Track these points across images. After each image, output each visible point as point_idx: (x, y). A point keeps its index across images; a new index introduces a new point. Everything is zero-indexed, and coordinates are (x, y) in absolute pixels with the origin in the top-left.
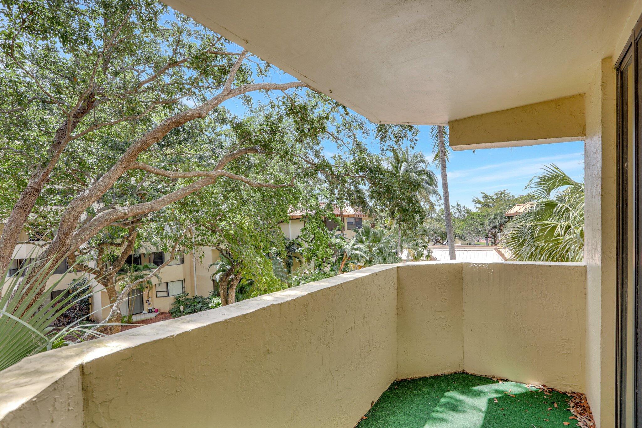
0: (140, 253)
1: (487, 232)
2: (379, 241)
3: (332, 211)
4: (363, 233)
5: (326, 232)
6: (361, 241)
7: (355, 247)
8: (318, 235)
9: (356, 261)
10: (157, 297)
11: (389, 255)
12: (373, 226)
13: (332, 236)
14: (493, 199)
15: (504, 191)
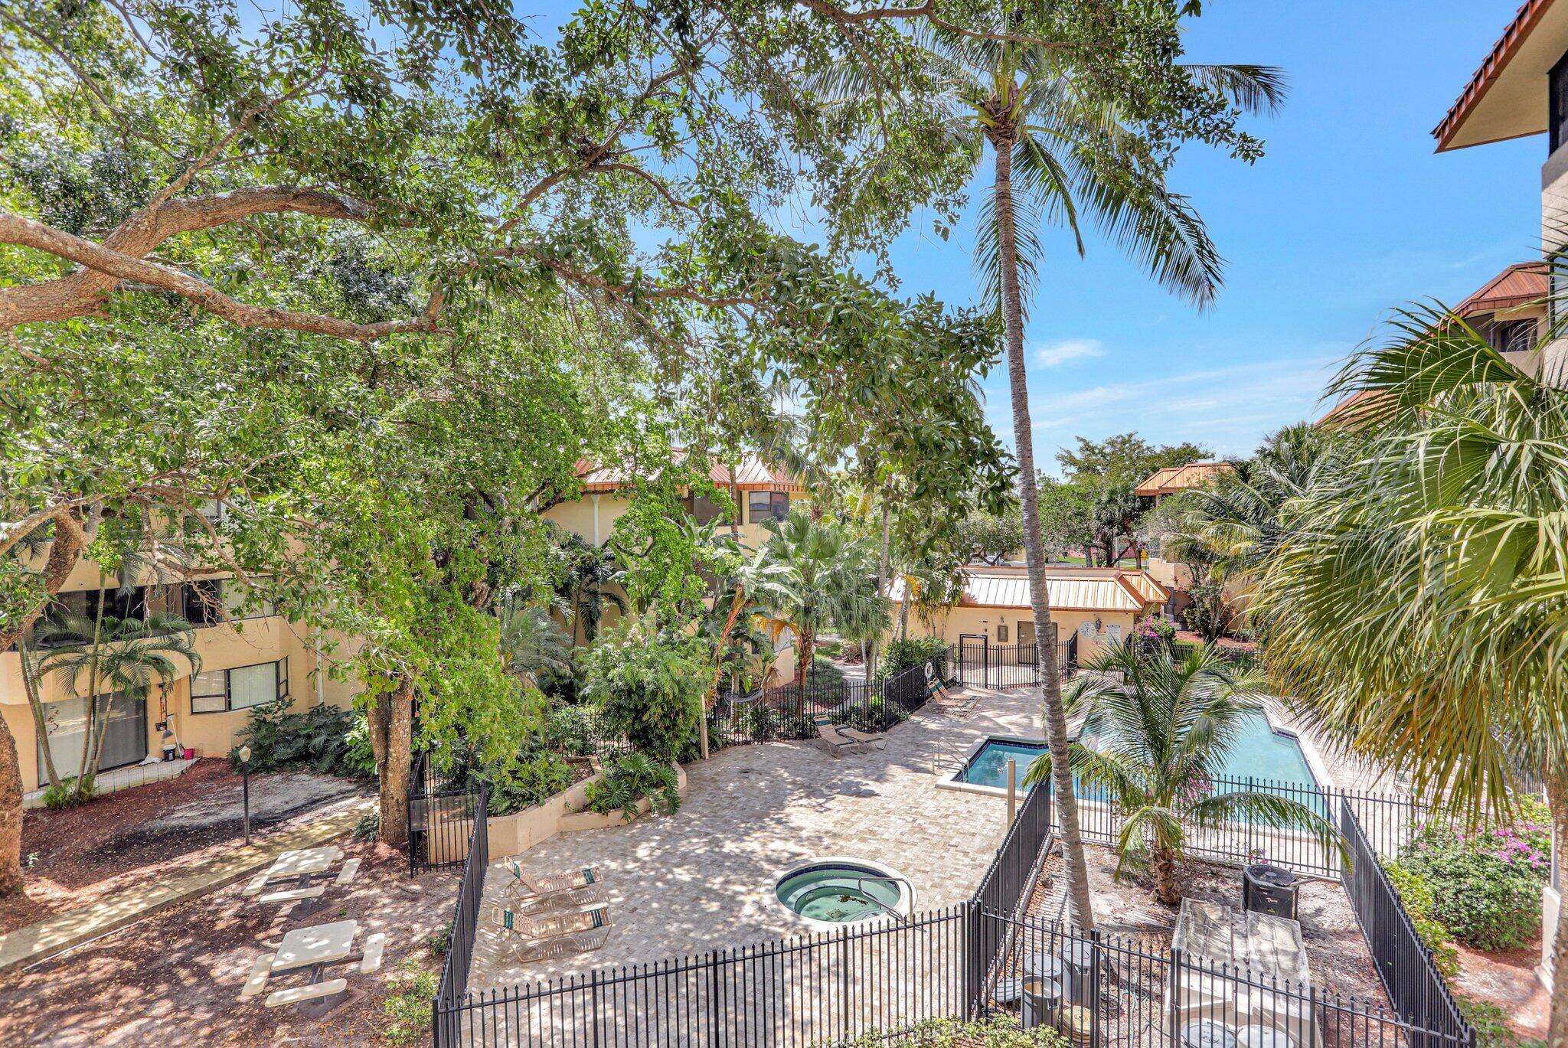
0: (139, 584)
1: (1093, 532)
2: (833, 553)
3: (706, 472)
4: (789, 534)
5: (689, 528)
6: (783, 555)
7: (766, 571)
8: (665, 536)
9: (769, 609)
10: (193, 713)
11: (858, 592)
12: (818, 514)
13: (705, 540)
14: (1104, 456)
15: (1130, 436)
